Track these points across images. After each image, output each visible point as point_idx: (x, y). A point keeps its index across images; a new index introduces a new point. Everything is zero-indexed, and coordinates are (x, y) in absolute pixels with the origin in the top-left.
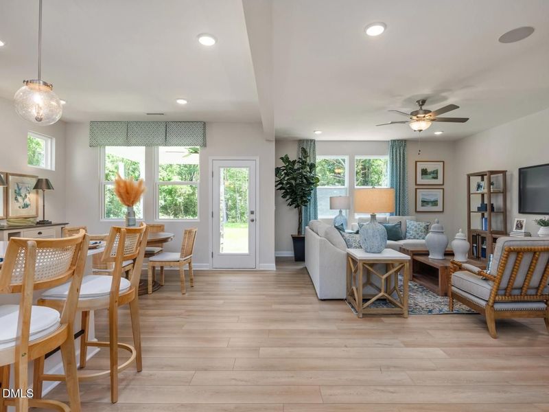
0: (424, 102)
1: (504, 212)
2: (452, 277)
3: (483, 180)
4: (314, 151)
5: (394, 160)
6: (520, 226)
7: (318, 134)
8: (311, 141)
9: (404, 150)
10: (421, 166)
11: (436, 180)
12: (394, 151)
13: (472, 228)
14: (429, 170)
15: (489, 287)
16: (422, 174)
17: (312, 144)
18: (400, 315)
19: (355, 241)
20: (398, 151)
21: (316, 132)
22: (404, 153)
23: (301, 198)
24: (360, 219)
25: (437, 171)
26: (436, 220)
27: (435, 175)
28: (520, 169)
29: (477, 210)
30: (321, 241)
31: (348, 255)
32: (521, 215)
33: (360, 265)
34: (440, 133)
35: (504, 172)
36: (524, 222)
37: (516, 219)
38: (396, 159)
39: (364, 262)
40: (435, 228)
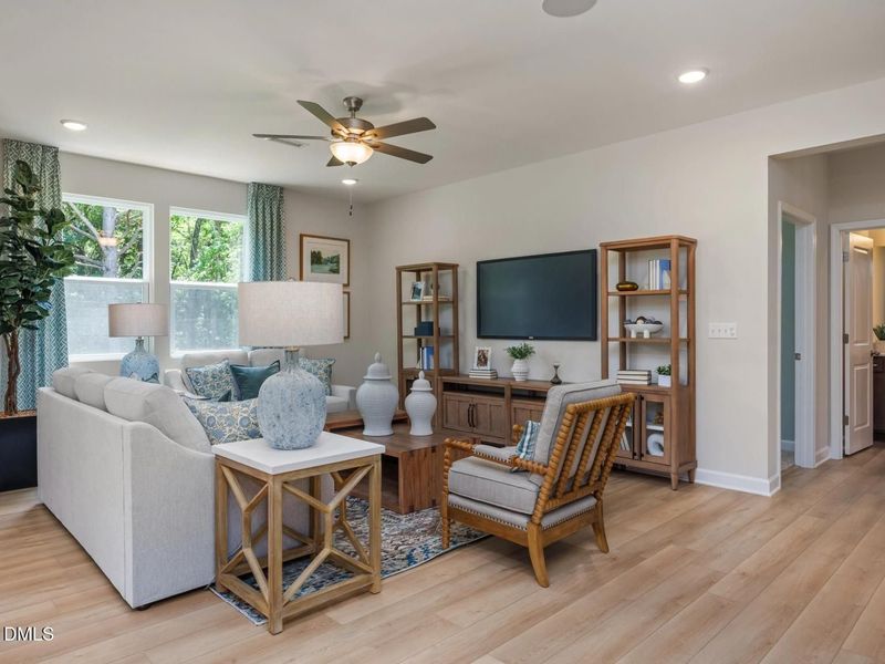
0: (359, 103)
1: (455, 338)
2: (450, 474)
3: (419, 279)
4: (55, 176)
5: (260, 227)
6: (483, 360)
7: (74, 134)
8: (46, 148)
9: (279, 208)
10: (311, 245)
11: (336, 275)
12: (260, 207)
13: (405, 367)
14: (324, 256)
15: (533, 488)
16: (312, 263)
17: (49, 156)
18: (365, 592)
19: (230, 420)
20: (268, 208)
21: (67, 125)
22: (279, 215)
23: (18, 305)
24: (186, 358)
25: (338, 257)
26: (377, 355)
27: (334, 266)
28: (479, 264)
29: (413, 333)
30: (135, 431)
31: (220, 462)
32: (480, 340)
33: (274, 489)
34: (353, 182)
35: (454, 267)
36: (489, 353)
37: (477, 349)
38: (264, 224)
39: (285, 478)
40: (374, 372)
